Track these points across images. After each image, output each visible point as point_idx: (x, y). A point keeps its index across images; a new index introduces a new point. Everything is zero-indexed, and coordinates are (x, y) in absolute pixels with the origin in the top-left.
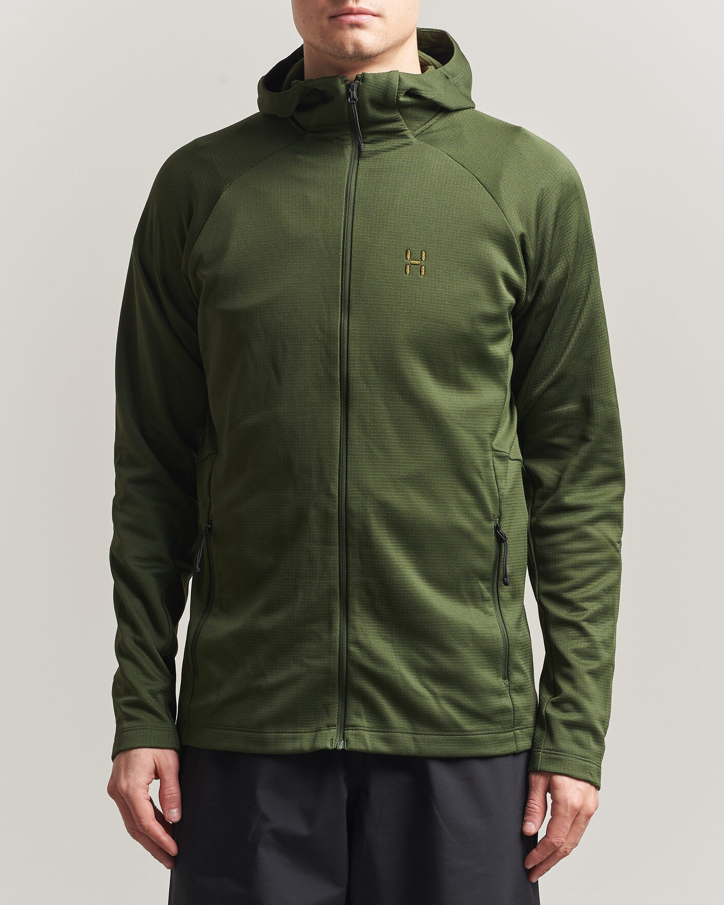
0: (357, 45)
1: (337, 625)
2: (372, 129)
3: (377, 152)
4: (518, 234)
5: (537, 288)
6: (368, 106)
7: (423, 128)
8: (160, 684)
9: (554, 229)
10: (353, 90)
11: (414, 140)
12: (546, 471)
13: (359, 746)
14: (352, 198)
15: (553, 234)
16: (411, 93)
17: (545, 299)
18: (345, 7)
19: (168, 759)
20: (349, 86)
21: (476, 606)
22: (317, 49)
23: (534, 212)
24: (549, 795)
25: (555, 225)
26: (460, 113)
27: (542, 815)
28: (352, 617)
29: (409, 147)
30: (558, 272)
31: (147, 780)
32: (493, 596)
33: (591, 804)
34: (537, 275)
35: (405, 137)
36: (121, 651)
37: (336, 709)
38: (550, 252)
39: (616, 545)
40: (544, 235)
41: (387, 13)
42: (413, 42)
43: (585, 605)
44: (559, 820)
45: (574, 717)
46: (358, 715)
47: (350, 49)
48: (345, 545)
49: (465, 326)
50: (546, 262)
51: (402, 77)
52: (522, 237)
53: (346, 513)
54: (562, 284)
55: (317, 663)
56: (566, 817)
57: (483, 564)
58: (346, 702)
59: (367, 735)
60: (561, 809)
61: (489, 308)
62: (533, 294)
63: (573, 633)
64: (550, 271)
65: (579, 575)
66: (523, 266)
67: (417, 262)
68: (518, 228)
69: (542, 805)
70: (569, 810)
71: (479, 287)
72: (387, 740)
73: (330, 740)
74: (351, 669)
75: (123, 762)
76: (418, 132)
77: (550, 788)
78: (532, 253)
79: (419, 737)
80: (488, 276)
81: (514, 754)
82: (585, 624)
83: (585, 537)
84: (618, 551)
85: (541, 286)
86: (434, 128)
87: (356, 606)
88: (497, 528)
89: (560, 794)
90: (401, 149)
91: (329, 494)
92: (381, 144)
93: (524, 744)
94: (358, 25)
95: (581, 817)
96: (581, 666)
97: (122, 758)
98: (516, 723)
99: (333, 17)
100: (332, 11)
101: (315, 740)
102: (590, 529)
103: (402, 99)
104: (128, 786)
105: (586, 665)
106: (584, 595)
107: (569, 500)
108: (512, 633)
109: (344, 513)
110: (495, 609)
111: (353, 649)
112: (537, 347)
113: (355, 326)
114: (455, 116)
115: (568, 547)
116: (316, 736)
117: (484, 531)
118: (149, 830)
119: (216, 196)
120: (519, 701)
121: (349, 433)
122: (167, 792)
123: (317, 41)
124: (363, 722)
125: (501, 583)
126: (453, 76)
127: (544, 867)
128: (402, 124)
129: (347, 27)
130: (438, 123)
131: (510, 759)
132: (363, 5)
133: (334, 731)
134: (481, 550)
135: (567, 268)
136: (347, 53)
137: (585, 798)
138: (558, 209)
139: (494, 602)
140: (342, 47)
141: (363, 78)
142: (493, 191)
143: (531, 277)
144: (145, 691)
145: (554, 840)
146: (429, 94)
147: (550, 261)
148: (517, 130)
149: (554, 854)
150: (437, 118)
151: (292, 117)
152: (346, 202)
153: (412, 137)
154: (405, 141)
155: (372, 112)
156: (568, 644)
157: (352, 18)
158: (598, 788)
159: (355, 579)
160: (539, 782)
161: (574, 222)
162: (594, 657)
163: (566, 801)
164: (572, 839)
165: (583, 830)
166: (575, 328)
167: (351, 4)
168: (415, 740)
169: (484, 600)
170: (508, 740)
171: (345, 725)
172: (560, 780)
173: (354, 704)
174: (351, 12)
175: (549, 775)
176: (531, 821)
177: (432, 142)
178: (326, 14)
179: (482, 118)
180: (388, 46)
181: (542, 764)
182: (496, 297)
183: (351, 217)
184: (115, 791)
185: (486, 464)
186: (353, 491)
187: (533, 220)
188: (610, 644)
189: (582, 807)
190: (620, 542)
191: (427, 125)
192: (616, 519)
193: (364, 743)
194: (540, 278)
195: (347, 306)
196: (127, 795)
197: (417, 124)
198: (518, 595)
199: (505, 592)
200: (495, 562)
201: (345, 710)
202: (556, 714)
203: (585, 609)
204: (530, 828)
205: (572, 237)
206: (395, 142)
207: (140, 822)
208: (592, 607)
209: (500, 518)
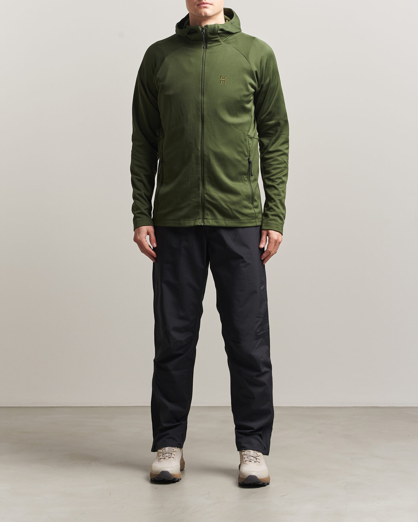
0: (205, 13)
1: (201, 188)
2: (210, 40)
3: (212, 47)
4: (255, 71)
5: (261, 86)
6: (209, 34)
7: (225, 39)
8: (147, 206)
9: (266, 68)
10: (204, 30)
11: (223, 43)
12: (266, 141)
13: (208, 224)
14: (204, 60)
15: (265, 70)
16: (222, 30)
17: (264, 89)
18: (202, 2)
19: (151, 228)
20: (203, 29)
21: (243, 182)
22: (193, 15)
23: (259, 63)
24: (267, 237)
25: (266, 67)
26: (237, 34)
27: (265, 243)
28: (205, 186)
29: (221, 45)
30: (268, 81)
31: (145, 236)
32: (248, 179)
33: (280, 239)
34: (261, 82)
35: (220, 42)
36: (134, 197)
37: (201, 213)
38: (265, 75)
39: (286, 163)
40: (263, 70)
41: (214, 4)
42: (222, 13)
43: (277, 180)
44: (270, 244)
45: (274, 213)
46: (208, 215)
47: (203, 14)
48: (203, 165)
49: (239, 98)
50: (263, 78)
51: (219, 25)
52: (256, 72)
53: (203, 155)
54: (269, 84)
55: (195, 200)
56: (273, 243)
57: (245, 170)
58: (204, 211)
59: (210, 221)
60: (271, 240)
61: (247, 93)
62: (260, 88)
63: (273, 189)
64: (265, 81)
65: (274, 172)
66: (256, 80)
67: (224, 80)
68: (255, 69)
69: (265, 240)
70: (274, 240)
71: (242, 87)
72: (217, 222)
73: (199, 223)
74: (205, 201)
75: (137, 231)
76: (224, 40)
77: (268, 235)
78: (259, 76)
79: (226, 221)
80: (245, 84)
81: (256, 226)
82: (276, 186)
83: (277, 160)
84: (287, 165)
85: (262, 85)
86: (229, 39)
87: (206, 183)
88: (249, 159)
89: (271, 236)
90: (219, 46)
91: (198, 150)
92: (213, 44)
93: (259, 224)
94: (206, 7)
95: (277, 243)
96: (276, 198)
97: (137, 230)
98: (256, 217)
99: (198, 5)
100: (198, 3)
101: (195, 223)
102: (278, 158)
103: (219, 32)
104: (140, 238)
105: (278, 198)
106: (276, 177)
107: (271, 149)
108: (254, 190)
109: (202, 155)
110: (249, 184)
111: (205, 195)
112: (262, 103)
113: (205, 99)
114: (235, 35)
115: (272, 163)
116: (195, 222)
117: (244, 160)
118: (148, 250)
119: (163, 60)
120: (257, 210)
121: (204, 131)
122: (152, 238)
123: (193, 13)
124: (209, 217)
125: (250, 176)
126: (234, 23)
127: (267, 259)
128: (219, 38)
129: (203, 8)
130: (230, 38)
131: (255, 228)
132: (207, 1)
133: (201, 220)
134: (244, 165)
135: (270, 80)
136: (202, 16)
137: (278, 237)
138: (267, 62)
139: (249, 181)
140: (201, 14)
141: (207, 26)
142: (247, 58)
143: (259, 83)
144: (143, 209)
145: (269, 250)
146: (227, 30)
147: (265, 78)
148: (254, 38)
149: (269, 255)
150: (230, 36)
151: (186, 36)
152: (202, 62)
153: (222, 42)
154: (220, 43)
155: (210, 36)
156: (271, 193)
157: (204, 5)
158: (282, 235)
159: (206, 175)
160: (265, 233)
161: (272, 66)
162: (279, 195)
163: (273, 238)
164: (275, 250)
165: (278, 247)
166: (273, 98)
167: (204, 1)
168: (225, 222)
169: (245, 181)
170: (254, 222)
171: (204, 218)
172: (271, 232)
173: (207, 212)
174: (204, 3)
175: (268, 230)
176: (262, 244)
177: (228, 43)
178: (196, 4)
179: (243, 35)
180: (215, 14)
181: (263, 227)
182: (248, 90)
183: (204, 67)
184: (136, 240)
185: (246, 140)
186: (205, 149)
187: (259, 66)
188: (284, 192)
189: (277, 240)
190: (288, 162)
191: (227, 38)
192: (286, 155)
193: (210, 223)
194: (262, 83)
195: (203, 94)
196: (140, 241)
197: (224, 38)
198: (256, 180)
199: (252, 178)
200: (248, 169)
201: (204, 214)
202: (269, 213)
203: (276, 182)
204: (262, 246)
205: (271, 71)
206: (217, 44)
207: (145, 248)
208: (279, 181)
209: (249, 156)
